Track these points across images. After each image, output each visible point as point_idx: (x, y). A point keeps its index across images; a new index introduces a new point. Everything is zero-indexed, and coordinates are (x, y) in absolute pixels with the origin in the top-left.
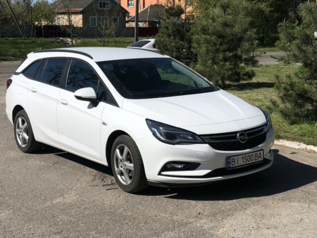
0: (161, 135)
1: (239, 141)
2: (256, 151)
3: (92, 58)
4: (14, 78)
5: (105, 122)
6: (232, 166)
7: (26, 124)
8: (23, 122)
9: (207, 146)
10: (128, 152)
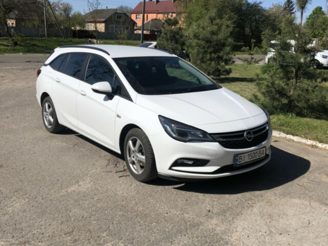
0: (173, 131)
1: (245, 139)
2: (260, 149)
3: (109, 55)
4: (43, 69)
5: (119, 115)
6: (239, 163)
7: (51, 109)
8: (49, 107)
9: (217, 144)
10: (141, 145)
